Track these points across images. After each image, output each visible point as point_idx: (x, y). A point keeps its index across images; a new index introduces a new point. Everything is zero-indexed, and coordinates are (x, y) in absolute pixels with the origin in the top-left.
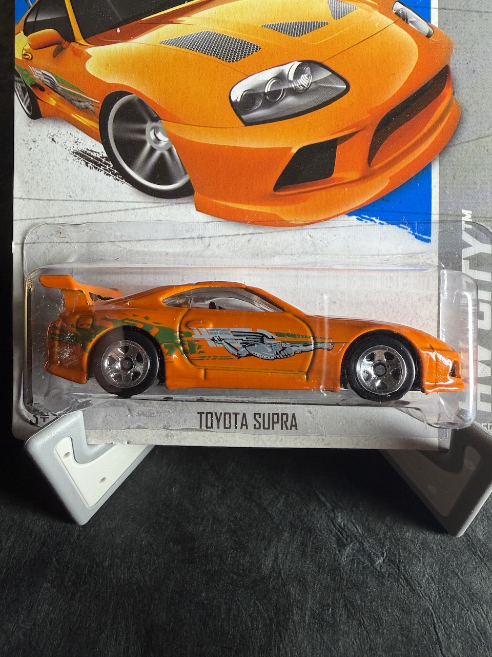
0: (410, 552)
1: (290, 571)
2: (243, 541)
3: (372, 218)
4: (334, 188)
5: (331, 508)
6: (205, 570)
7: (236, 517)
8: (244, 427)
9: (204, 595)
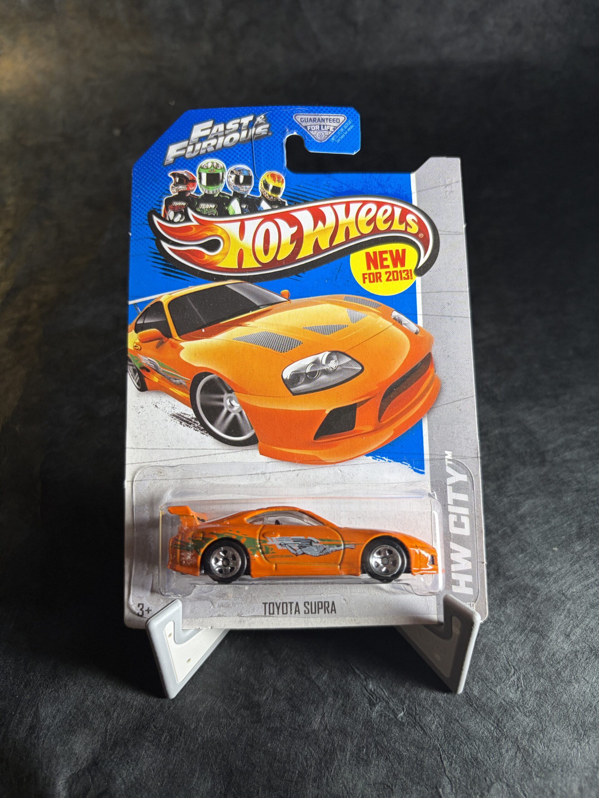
0: (424, 707)
1: (334, 725)
2: (297, 705)
3: (383, 458)
4: (355, 437)
5: (364, 678)
6: (269, 727)
7: (291, 688)
8: (297, 613)
9: (269, 745)
